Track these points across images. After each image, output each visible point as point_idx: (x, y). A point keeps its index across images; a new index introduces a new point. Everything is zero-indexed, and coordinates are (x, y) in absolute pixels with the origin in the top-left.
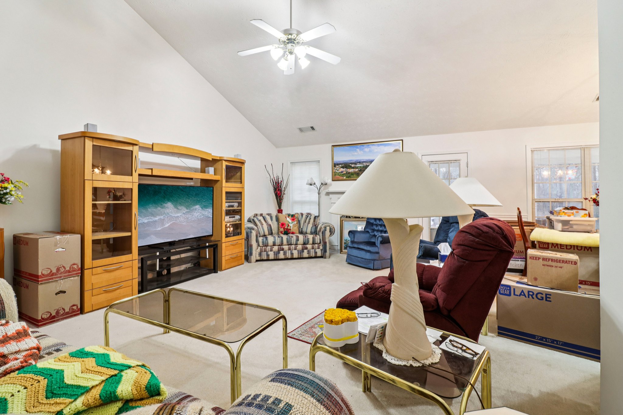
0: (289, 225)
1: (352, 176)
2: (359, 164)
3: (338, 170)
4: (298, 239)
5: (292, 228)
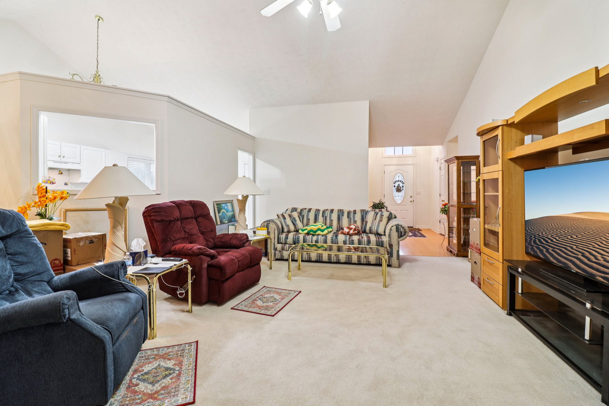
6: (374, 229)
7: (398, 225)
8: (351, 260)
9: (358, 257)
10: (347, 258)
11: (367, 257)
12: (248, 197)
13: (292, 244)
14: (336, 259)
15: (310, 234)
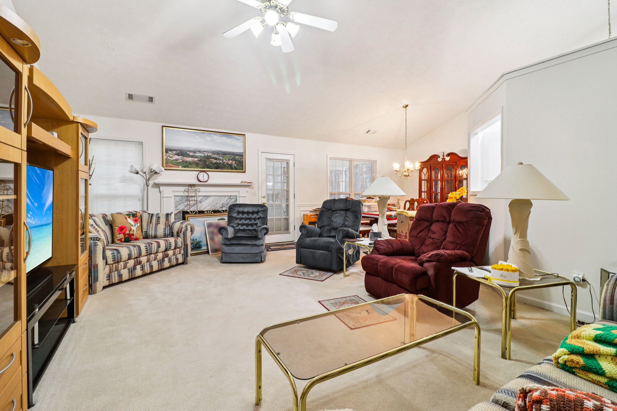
0: (131, 229)
1: (190, 166)
2: (199, 153)
3: (171, 157)
4: (160, 245)
5: (135, 233)
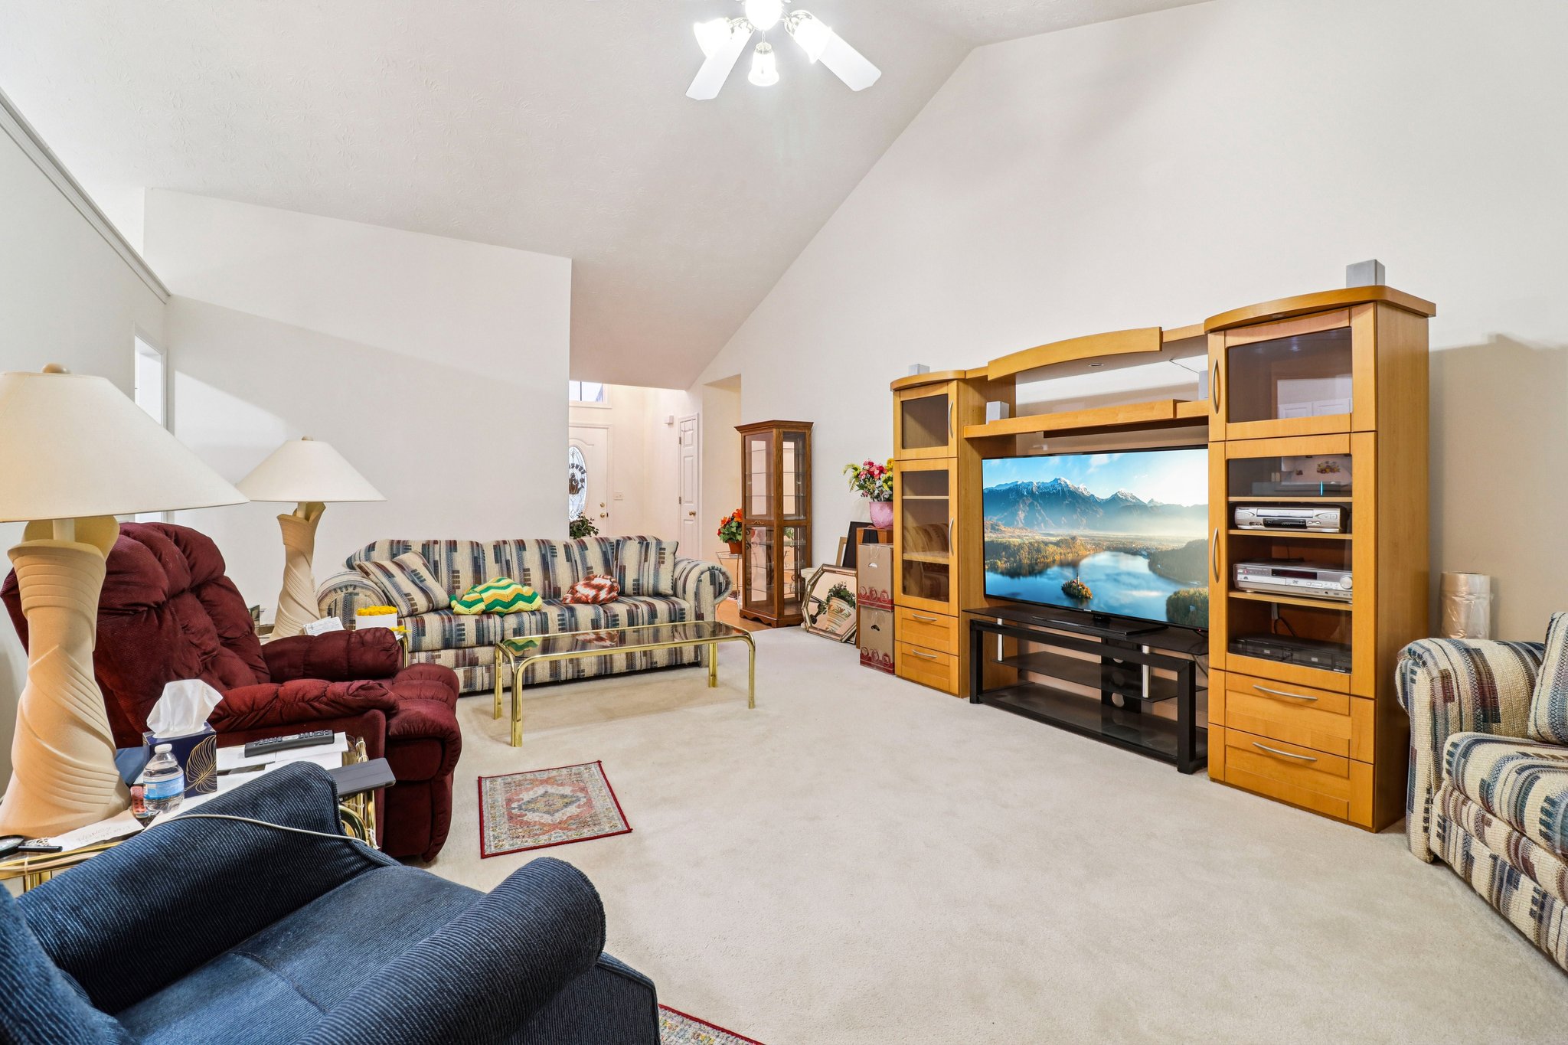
6: (648, 583)
7: (713, 568)
8: (612, 667)
9: (627, 656)
10: (602, 664)
11: (648, 652)
12: (325, 507)
13: (438, 650)
14: (573, 672)
15: (493, 613)
